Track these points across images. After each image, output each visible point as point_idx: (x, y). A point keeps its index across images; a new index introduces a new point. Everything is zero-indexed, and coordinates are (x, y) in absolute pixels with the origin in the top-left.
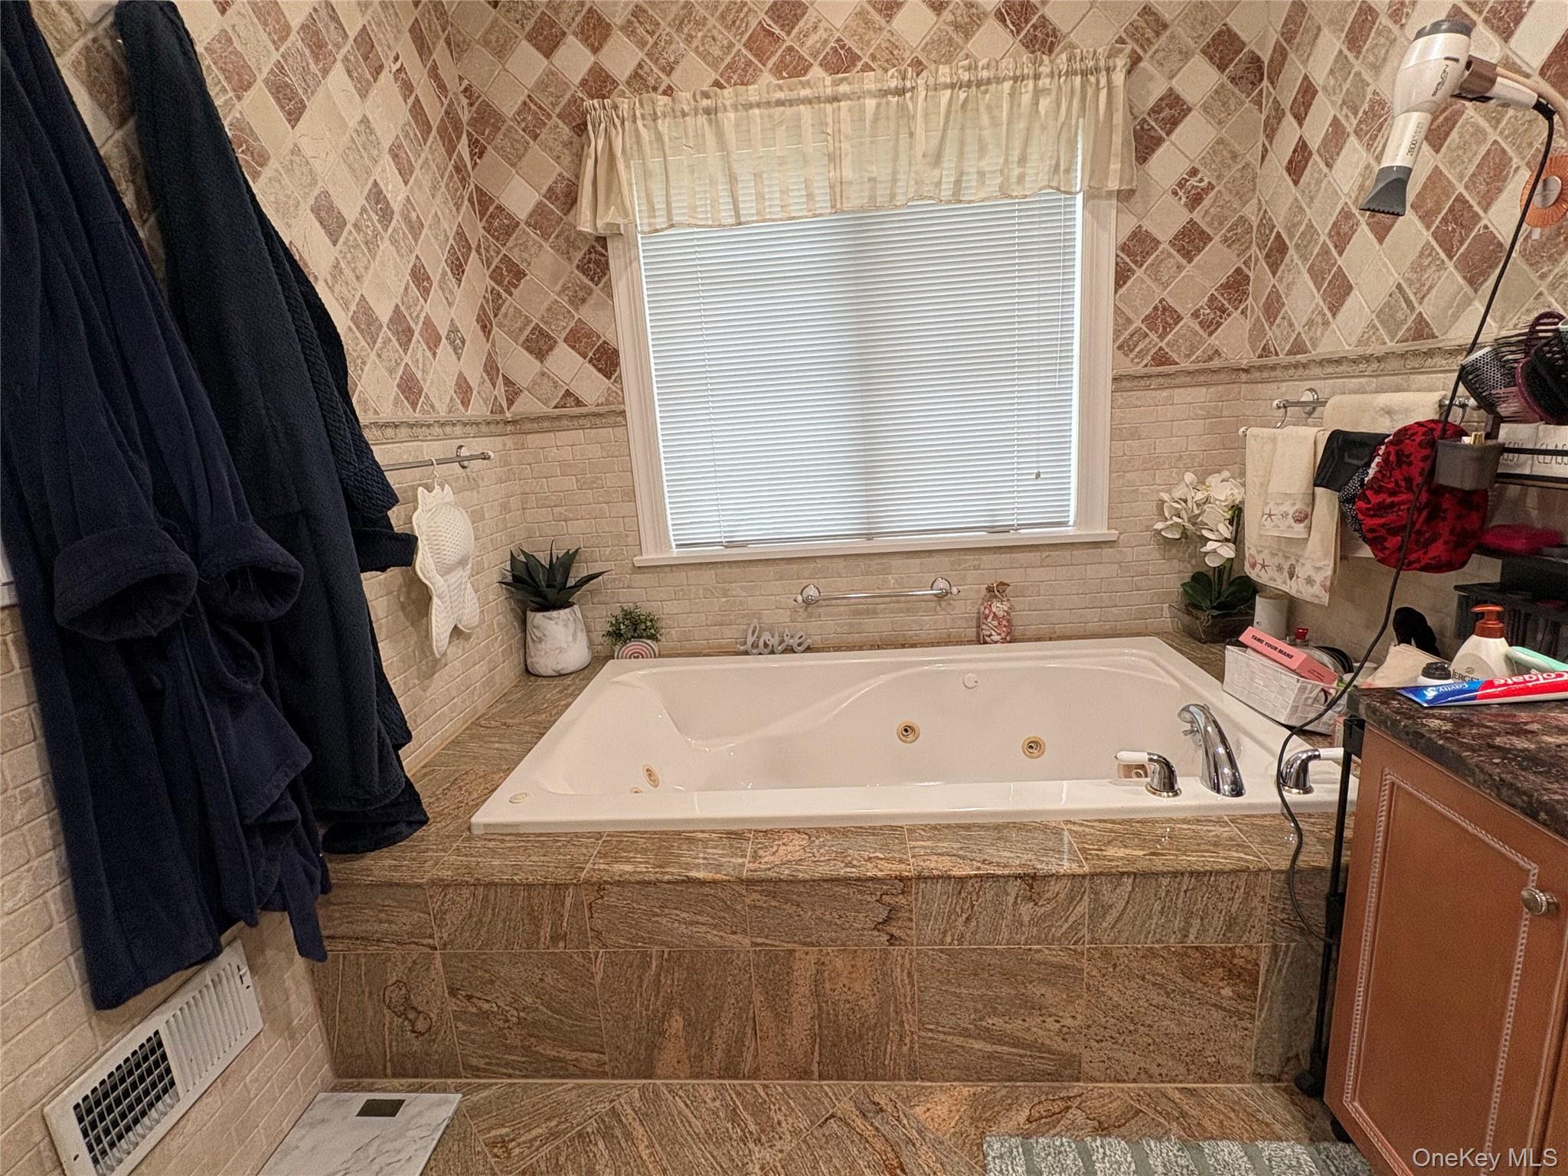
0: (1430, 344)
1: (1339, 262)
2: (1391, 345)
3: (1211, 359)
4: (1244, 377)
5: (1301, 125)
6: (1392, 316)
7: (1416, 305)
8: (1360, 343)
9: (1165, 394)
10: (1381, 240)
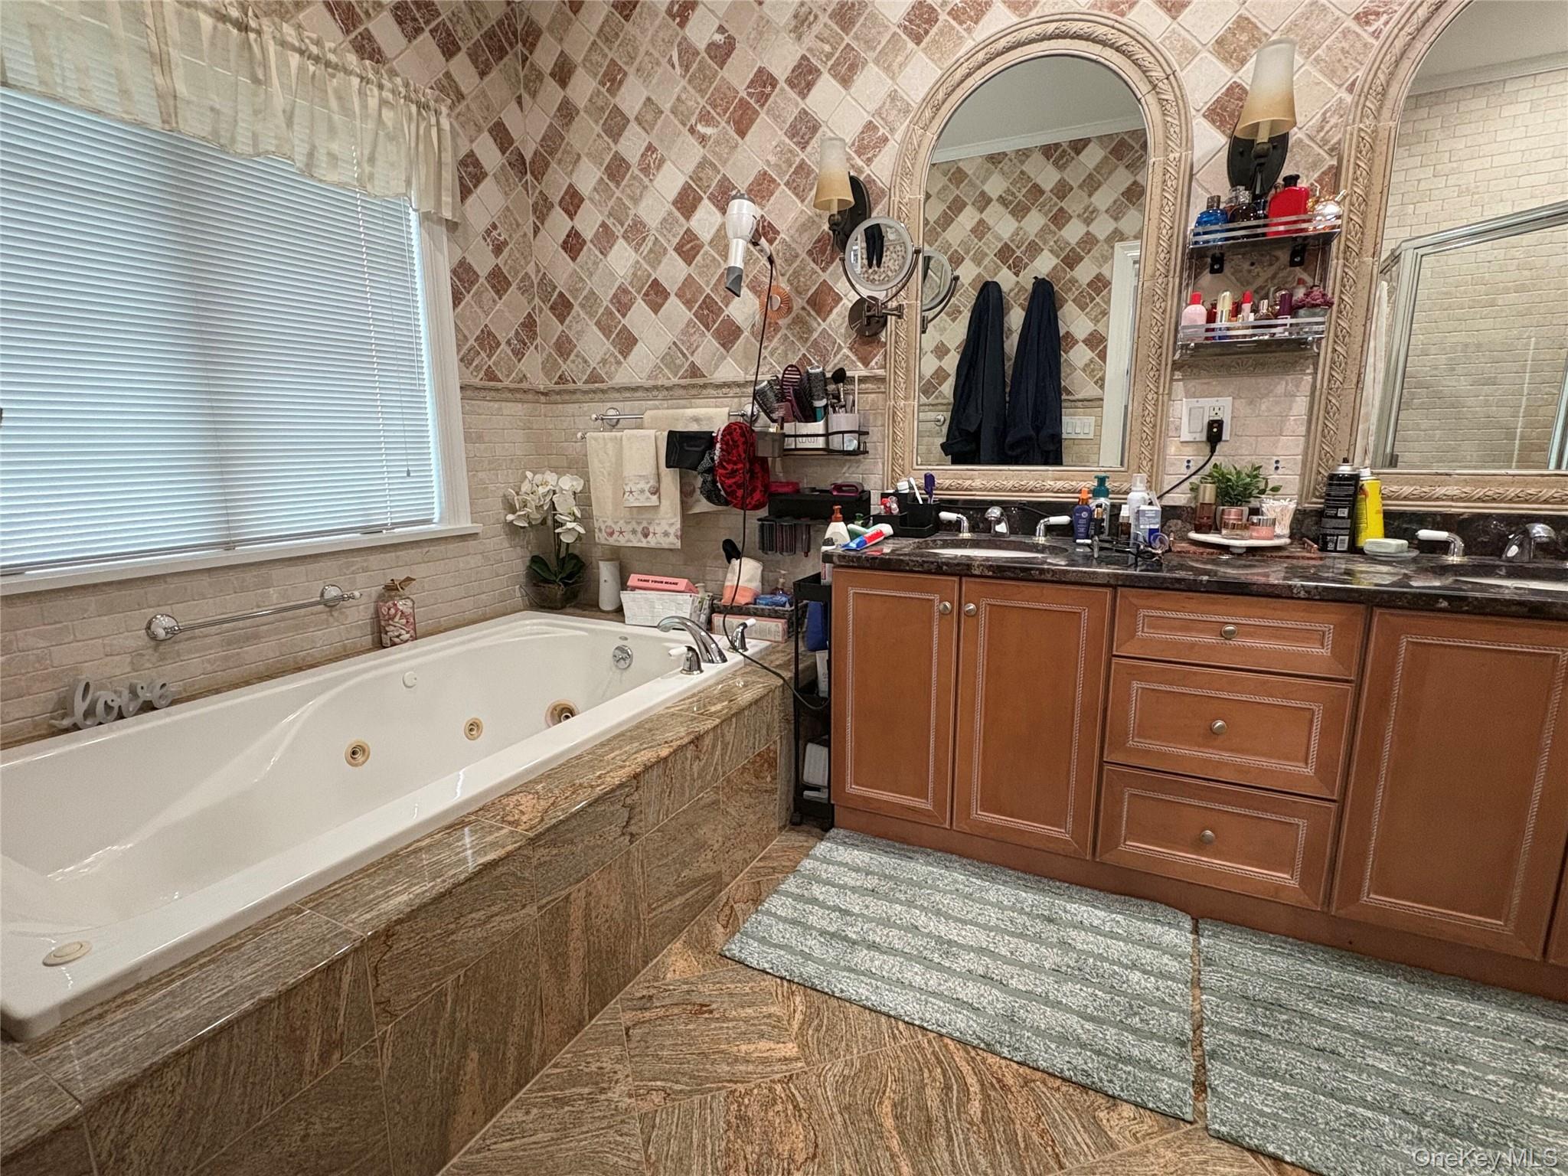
0: (700, 381)
1: (623, 322)
2: (675, 381)
3: (521, 381)
4: (543, 398)
5: (572, 219)
6: (673, 362)
7: (688, 355)
8: (649, 378)
9: (496, 405)
10: (656, 312)
